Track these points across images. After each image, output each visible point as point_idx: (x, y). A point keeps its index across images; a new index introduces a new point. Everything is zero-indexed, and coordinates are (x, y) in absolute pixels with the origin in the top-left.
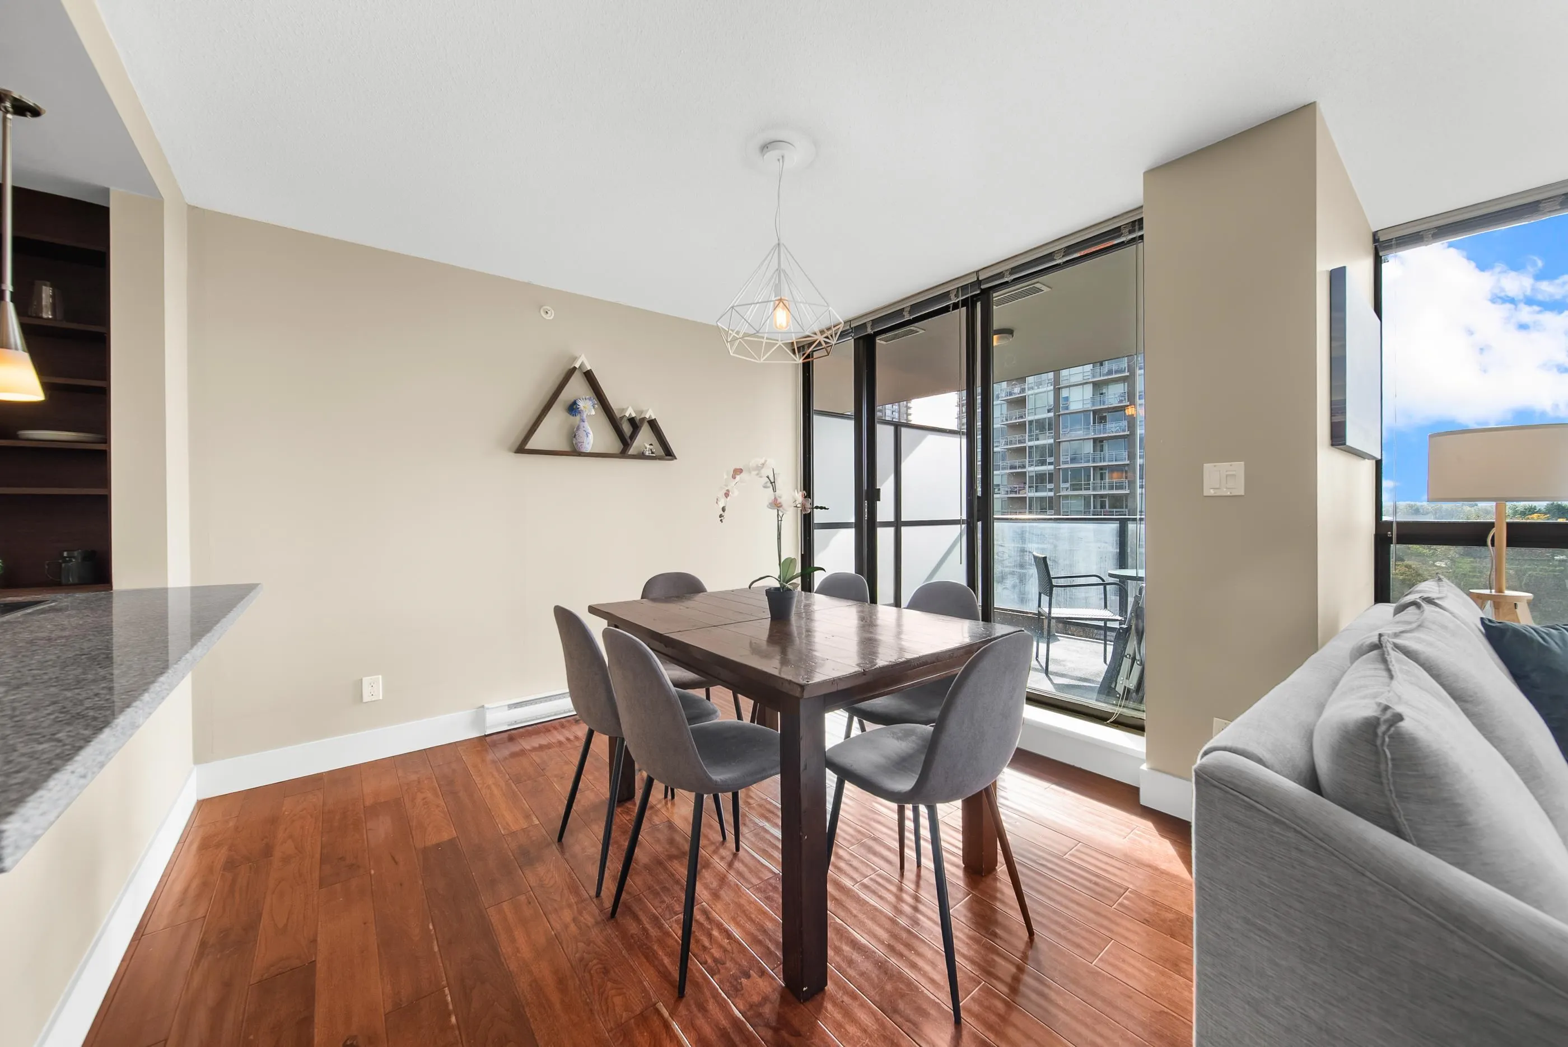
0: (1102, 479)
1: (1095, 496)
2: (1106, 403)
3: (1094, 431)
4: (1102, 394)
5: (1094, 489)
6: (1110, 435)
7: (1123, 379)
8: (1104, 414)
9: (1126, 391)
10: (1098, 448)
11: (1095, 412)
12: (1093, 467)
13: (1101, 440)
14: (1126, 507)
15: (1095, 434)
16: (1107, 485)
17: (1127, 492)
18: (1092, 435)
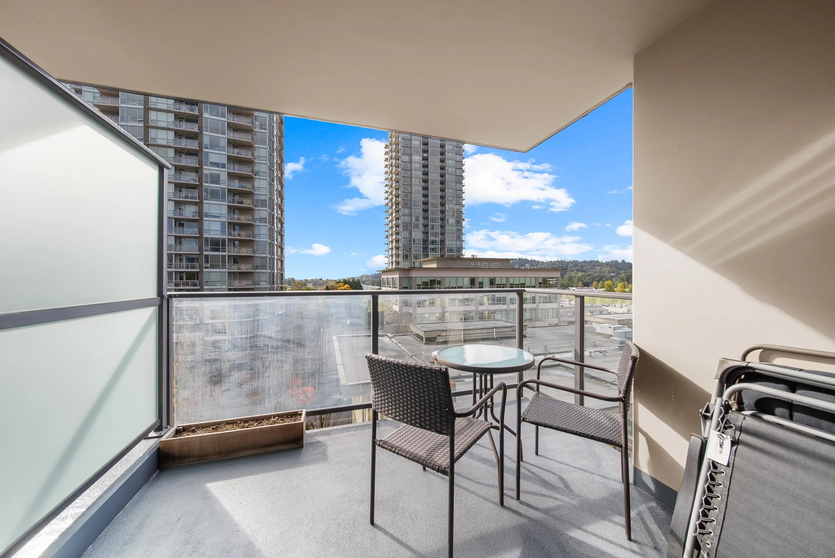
0: (180, 262)
1: (176, 272)
2: (184, 215)
3: (176, 231)
4: (181, 209)
5: (175, 268)
6: (186, 235)
7: (196, 204)
8: (182, 222)
9: (197, 210)
10: (178, 242)
11: (176, 220)
12: (175, 254)
13: (180, 238)
14: (197, 279)
15: (176, 233)
16: (184, 265)
17: (198, 270)
18: (174, 234)
